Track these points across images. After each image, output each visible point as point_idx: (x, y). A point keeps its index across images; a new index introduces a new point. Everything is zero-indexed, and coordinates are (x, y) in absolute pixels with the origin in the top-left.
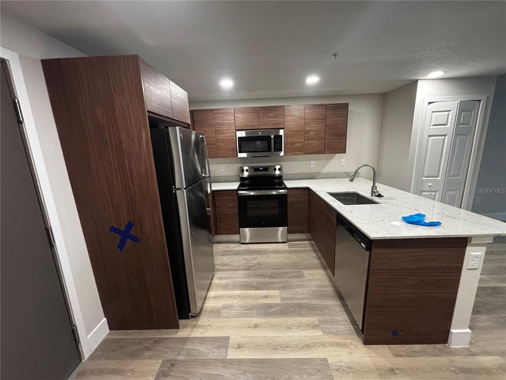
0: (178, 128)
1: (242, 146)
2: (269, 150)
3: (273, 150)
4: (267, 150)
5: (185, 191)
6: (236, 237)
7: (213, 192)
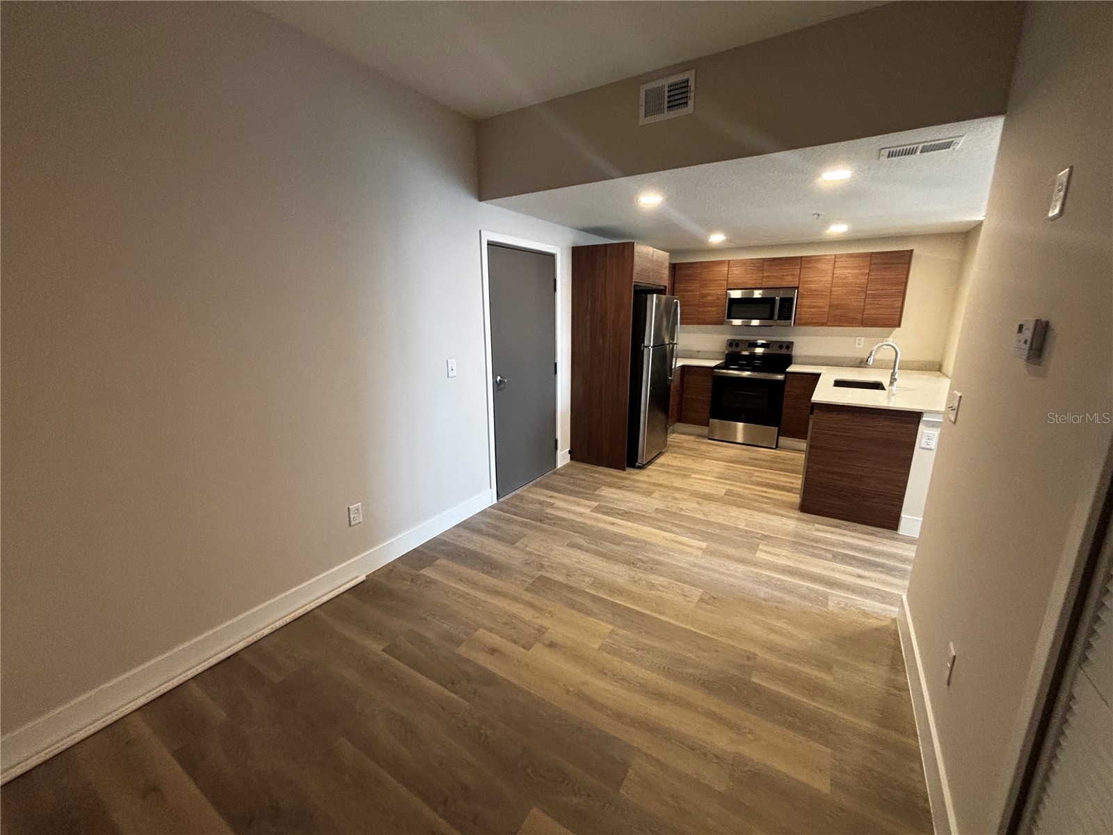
0: (655, 295)
1: (733, 310)
2: (771, 318)
3: (776, 317)
4: (768, 316)
5: (651, 349)
6: (705, 430)
7: (683, 367)
